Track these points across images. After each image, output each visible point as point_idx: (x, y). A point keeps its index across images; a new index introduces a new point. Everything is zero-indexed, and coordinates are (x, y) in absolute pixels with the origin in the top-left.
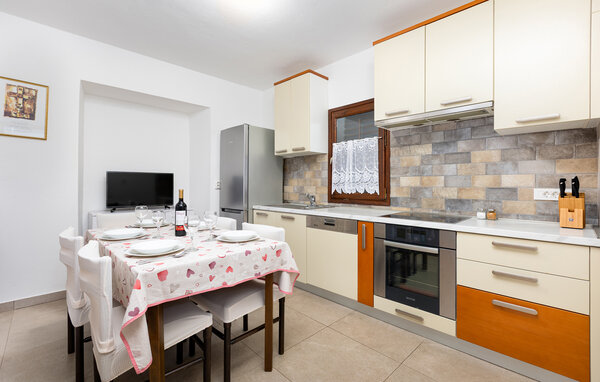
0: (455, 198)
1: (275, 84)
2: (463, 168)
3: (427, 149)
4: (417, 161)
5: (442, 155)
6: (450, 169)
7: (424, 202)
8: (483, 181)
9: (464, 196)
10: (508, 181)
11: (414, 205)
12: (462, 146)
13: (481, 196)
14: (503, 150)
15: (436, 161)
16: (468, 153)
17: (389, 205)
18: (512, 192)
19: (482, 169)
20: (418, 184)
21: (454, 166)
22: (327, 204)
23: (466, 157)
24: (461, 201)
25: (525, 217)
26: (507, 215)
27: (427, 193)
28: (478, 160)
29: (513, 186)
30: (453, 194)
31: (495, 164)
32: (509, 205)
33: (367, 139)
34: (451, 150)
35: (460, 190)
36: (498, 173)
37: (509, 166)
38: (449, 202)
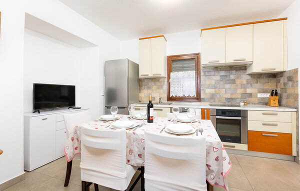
0: (230, 97)
1: (140, 39)
2: (233, 86)
3: (218, 78)
4: (213, 82)
5: (224, 80)
6: (227, 86)
7: (216, 100)
8: (240, 91)
9: (233, 97)
10: (249, 91)
11: (212, 101)
12: (232, 77)
13: (239, 96)
14: (247, 80)
15: (222, 83)
16: (235, 80)
17: (200, 101)
18: (250, 95)
19: (240, 86)
20: (214, 92)
21: (229, 85)
22: (166, 102)
23: (233, 82)
24: (232, 99)
25: (254, 104)
26: (249, 103)
27: (218, 96)
28: (238, 83)
29: (250, 92)
30: (228, 96)
31: (244, 85)
32: (250, 99)
33: (189, 72)
34: (228, 79)
35: (231, 94)
36: (245, 88)
37: (249, 85)
38: (227, 99)
